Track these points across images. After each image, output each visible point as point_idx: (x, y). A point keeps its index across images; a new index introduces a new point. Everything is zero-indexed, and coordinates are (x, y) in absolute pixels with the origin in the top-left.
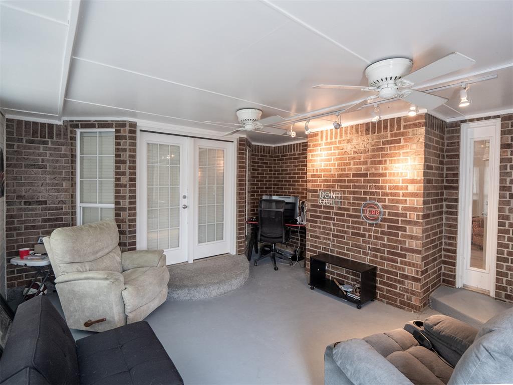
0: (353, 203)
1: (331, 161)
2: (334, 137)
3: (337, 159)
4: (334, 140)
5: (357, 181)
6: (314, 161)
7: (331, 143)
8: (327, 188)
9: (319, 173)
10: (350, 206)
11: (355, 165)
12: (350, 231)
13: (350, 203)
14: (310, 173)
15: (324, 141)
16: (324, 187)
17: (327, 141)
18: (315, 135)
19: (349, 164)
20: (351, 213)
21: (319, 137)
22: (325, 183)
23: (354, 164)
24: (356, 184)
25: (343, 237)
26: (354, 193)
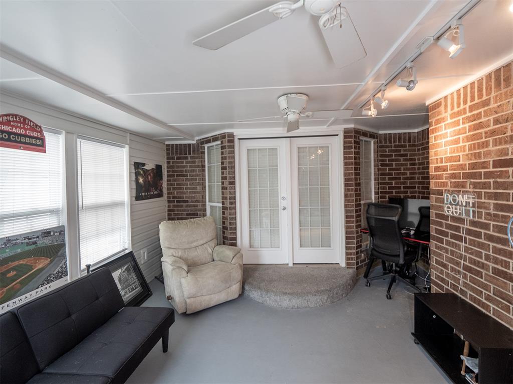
0: (495, 215)
1: (459, 143)
2: (462, 103)
3: (468, 139)
4: (462, 107)
5: (501, 175)
6: (438, 145)
7: (459, 113)
8: (455, 187)
9: (444, 164)
10: (490, 220)
11: (496, 146)
12: (491, 265)
13: (489, 214)
14: (434, 166)
15: (449, 112)
16: (451, 187)
17: (453, 111)
18: (437, 105)
19: (486, 144)
20: (491, 233)
21: (442, 108)
22: (453, 180)
23: (495, 144)
24: (499, 180)
25: (479, 274)
26: (496, 196)
